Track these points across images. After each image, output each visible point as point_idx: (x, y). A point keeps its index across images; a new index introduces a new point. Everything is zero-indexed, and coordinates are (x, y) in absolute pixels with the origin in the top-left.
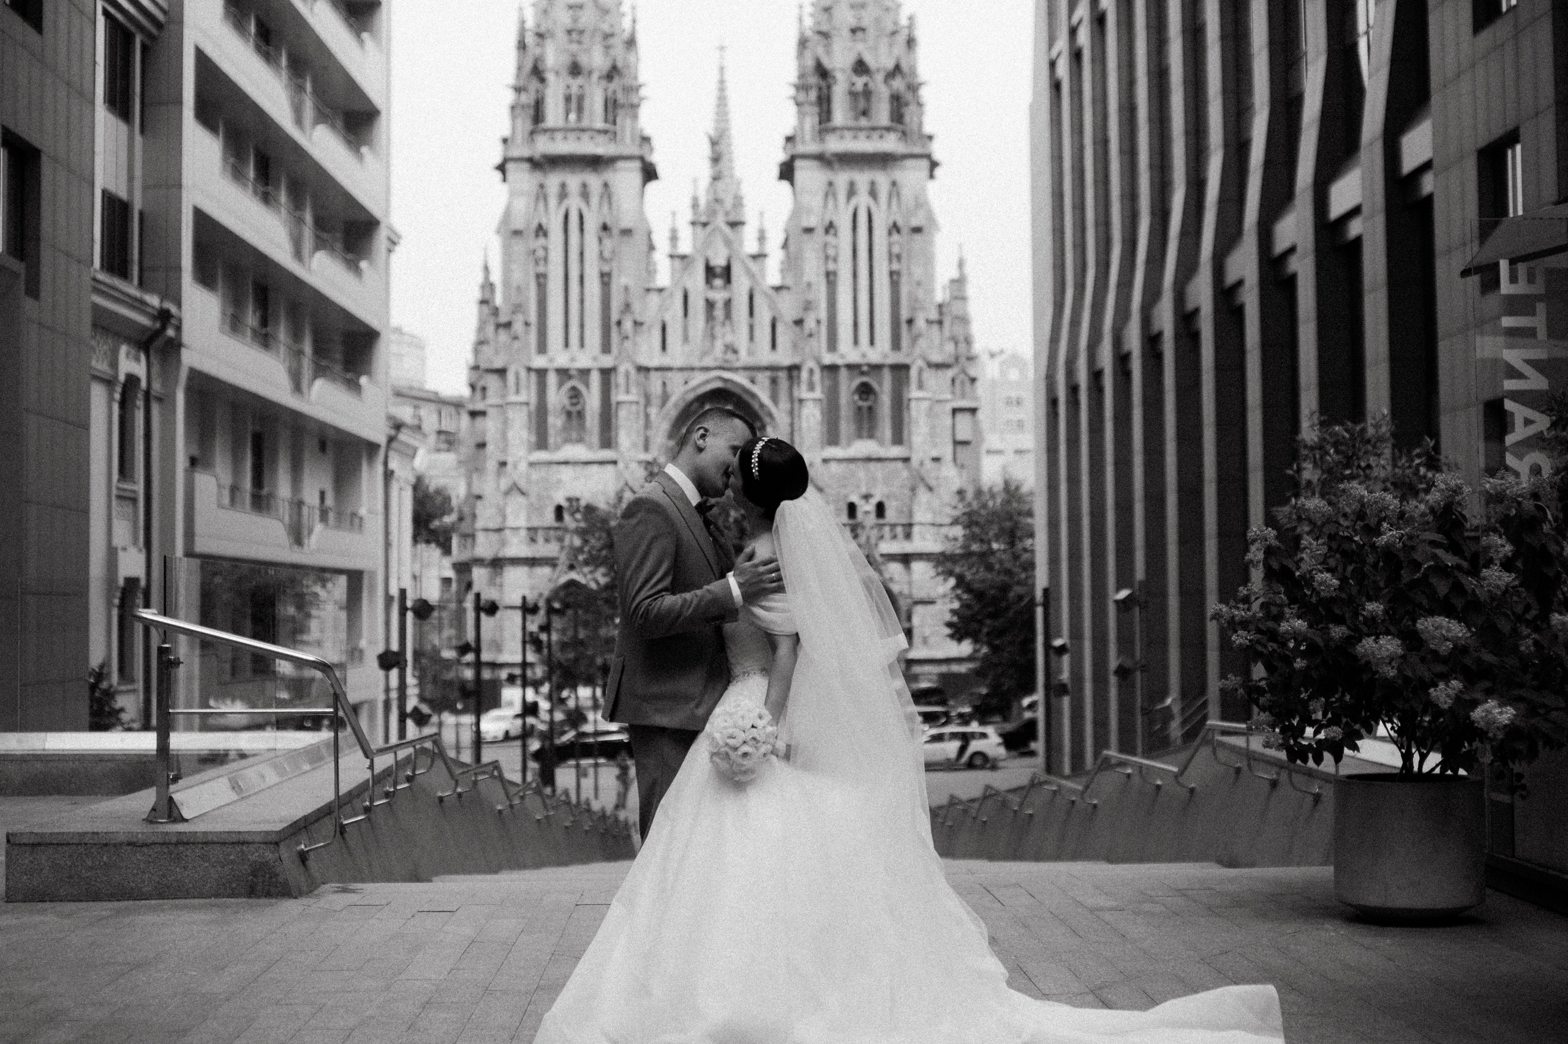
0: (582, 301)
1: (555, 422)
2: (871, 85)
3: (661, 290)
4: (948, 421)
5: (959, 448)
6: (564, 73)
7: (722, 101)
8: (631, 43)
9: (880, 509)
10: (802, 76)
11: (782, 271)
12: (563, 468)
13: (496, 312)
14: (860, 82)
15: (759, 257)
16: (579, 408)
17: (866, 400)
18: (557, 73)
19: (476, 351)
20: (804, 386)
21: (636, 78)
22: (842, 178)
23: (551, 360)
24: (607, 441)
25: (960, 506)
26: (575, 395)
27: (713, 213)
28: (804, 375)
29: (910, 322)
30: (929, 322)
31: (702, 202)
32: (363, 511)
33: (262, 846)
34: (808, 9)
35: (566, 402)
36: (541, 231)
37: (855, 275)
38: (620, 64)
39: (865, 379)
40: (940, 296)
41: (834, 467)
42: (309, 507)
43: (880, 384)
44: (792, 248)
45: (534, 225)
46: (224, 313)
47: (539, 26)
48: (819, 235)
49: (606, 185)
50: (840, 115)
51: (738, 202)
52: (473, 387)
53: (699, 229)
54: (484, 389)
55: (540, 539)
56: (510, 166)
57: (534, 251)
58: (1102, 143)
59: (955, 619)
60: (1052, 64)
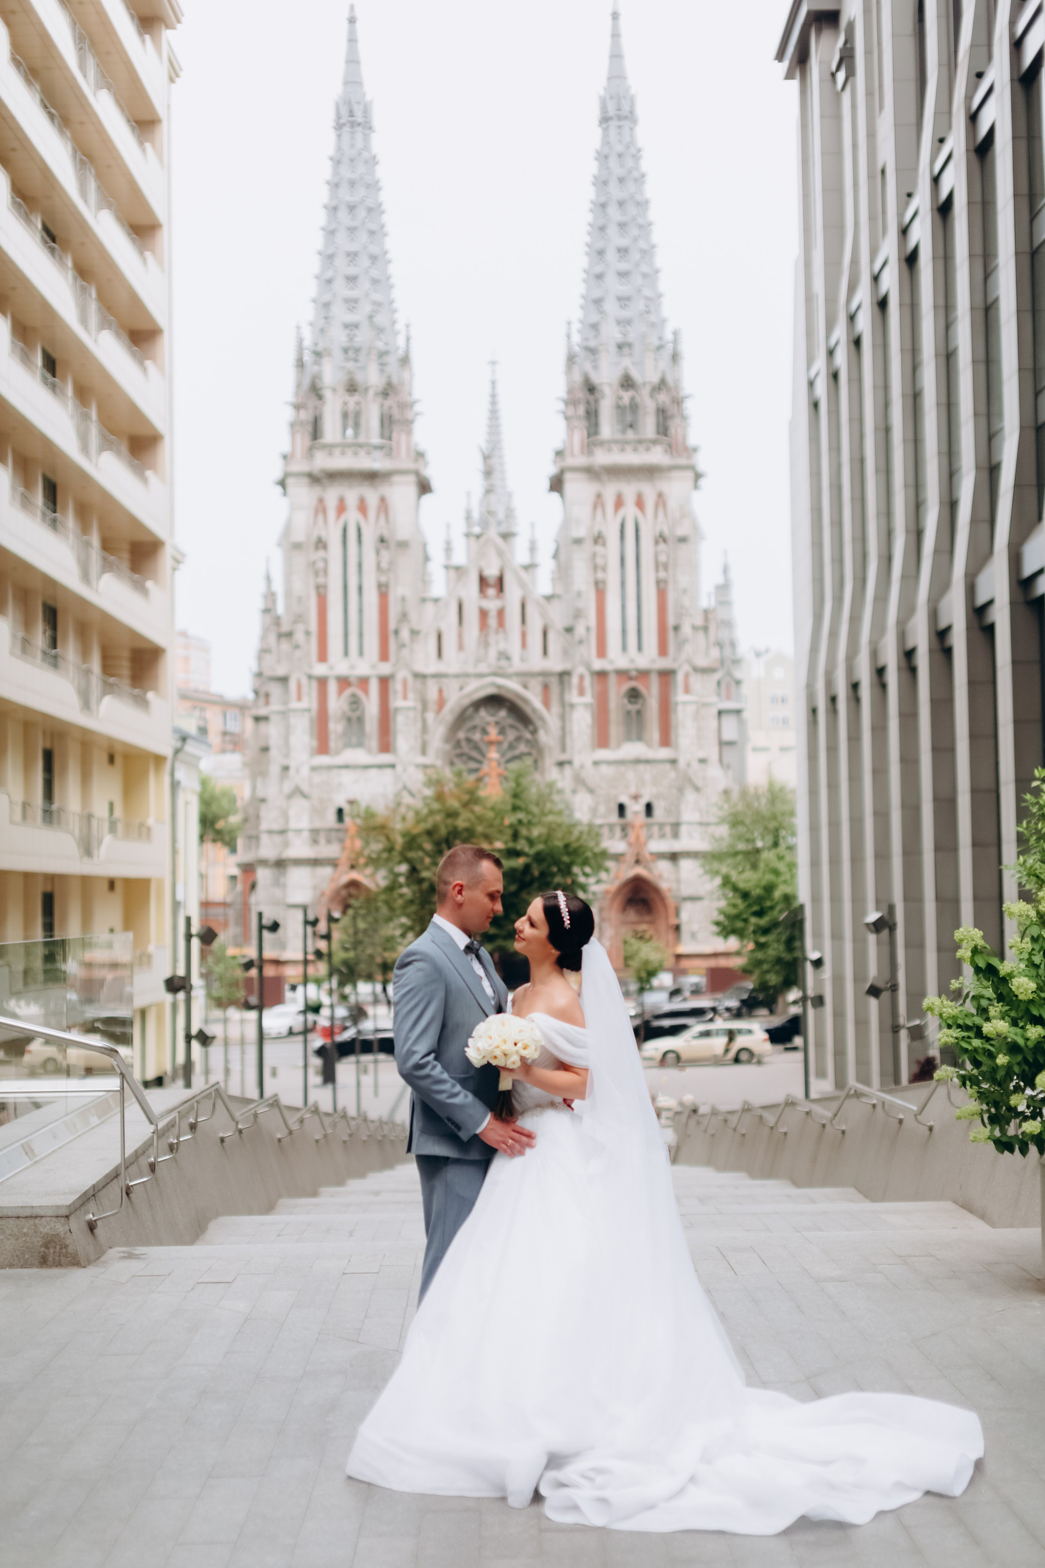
0: (361, 611)
1: (336, 727)
2: (638, 400)
3: (436, 600)
4: (714, 723)
5: (726, 749)
6: (341, 390)
7: (494, 414)
8: (405, 361)
9: (649, 808)
10: (570, 391)
11: (553, 580)
12: (343, 772)
13: (277, 621)
14: (626, 396)
15: (530, 567)
16: (358, 713)
17: (635, 703)
18: (334, 390)
19: (260, 659)
20: (575, 692)
21: (410, 394)
22: (610, 491)
23: (331, 668)
24: (386, 746)
25: (726, 806)
26: (355, 702)
27: (484, 523)
28: (575, 680)
29: (676, 628)
30: (695, 628)
31: (476, 515)
32: (151, 821)
33: (54, 1219)
34: (576, 326)
35: (346, 707)
36: (321, 544)
37: (623, 584)
38: (395, 380)
39: (633, 684)
40: (706, 600)
41: (605, 769)
42: (98, 820)
43: (648, 688)
44: (563, 557)
45: (314, 538)
46: (14, 636)
47: (316, 344)
48: (588, 546)
49: (383, 500)
50: (607, 429)
51: (510, 513)
52: (256, 692)
53: (473, 540)
54: (267, 695)
55: (322, 841)
56: (290, 481)
57: (314, 563)
58: (859, 462)
59: (721, 918)
60: (811, 384)
